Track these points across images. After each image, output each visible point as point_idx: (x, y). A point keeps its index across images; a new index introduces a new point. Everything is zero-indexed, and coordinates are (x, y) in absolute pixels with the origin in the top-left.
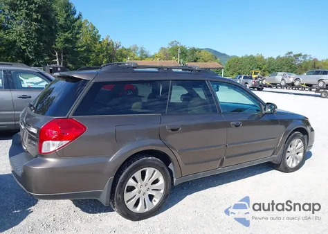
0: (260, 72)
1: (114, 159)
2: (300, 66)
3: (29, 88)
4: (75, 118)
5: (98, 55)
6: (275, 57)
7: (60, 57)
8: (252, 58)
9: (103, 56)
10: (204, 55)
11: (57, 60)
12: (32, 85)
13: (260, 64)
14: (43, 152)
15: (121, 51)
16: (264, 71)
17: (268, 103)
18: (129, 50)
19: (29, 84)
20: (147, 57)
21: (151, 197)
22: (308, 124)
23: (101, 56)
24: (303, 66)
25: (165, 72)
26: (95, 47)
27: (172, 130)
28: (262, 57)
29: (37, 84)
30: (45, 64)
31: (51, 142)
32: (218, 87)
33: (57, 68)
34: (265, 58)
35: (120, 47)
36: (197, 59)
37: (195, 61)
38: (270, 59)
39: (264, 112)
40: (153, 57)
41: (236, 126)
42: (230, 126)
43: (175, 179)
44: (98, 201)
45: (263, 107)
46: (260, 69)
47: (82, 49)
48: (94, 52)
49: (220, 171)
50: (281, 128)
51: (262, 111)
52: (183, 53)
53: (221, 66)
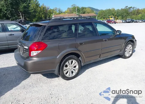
0: (113, 16)
1: (59, 57)
2: (132, 12)
3: (11, 31)
4: (42, 41)
5: (39, 13)
6: (120, 9)
7: (22, 15)
8: (109, 10)
9: (42, 14)
10: (88, 10)
11: (21, 17)
12: (12, 29)
13: (113, 13)
14: (31, 55)
15: (50, 11)
16: (115, 16)
17: (118, 31)
18: (53, 10)
19: (11, 29)
20: (62, 13)
21: (72, 72)
22: (134, 38)
23: (41, 14)
24: (133, 12)
25: (75, 20)
26: (38, 10)
27: (80, 44)
28: (114, 10)
29: (14, 28)
30: (16, 19)
31: (34, 52)
32: (96, 25)
33: (22, 20)
34: (116, 10)
35: (49, 9)
36: (85, 12)
37: (84, 13)
38: (117, 10)
39: (116, 34)
40: (65, 12)
41: (105, 41)
42: (103, 41)
43: (82, 64)
44: (54, 74)
45: (116, 32)
46: (113, 15)
47: (32, 11)
48: (38, 12)
49: (99, 59)
50: (123, 41)
51: (115, 34)
52: (79, 10)
53: (96, 15)
